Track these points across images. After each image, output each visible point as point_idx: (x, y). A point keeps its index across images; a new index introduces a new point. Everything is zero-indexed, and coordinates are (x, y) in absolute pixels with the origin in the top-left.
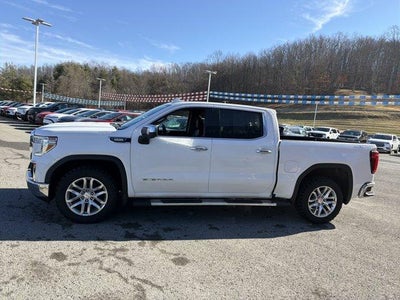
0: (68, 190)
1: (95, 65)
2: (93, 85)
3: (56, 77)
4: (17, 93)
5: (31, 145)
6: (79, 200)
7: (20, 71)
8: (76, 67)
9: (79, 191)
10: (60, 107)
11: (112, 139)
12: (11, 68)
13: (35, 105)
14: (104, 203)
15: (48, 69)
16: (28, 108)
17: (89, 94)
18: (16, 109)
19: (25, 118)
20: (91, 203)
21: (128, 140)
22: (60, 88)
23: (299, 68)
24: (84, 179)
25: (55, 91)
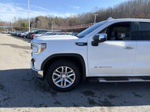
0: (54, 74)
1: (49, 16)
2: (49, 24)
3: (36, 22)
4: (23, 28)
5: (32, 48)
6: (59, 79)
7: (24, 20)
8: (42, 17)
9: (59, 74)
10: (39, 32)
11: (77, 44)
12: (21, 19)
13: (30, 32)
14: (73, 81)
15: (33, 19)
16: (27, 33)
17: (48, 27)
18: (23, 34)
19: (26, 37)
20: (66, 80)
21: (86, 44)
22: (38, 26)
23: (131, 12)
24: (62, 67)
25: (36, 27)
